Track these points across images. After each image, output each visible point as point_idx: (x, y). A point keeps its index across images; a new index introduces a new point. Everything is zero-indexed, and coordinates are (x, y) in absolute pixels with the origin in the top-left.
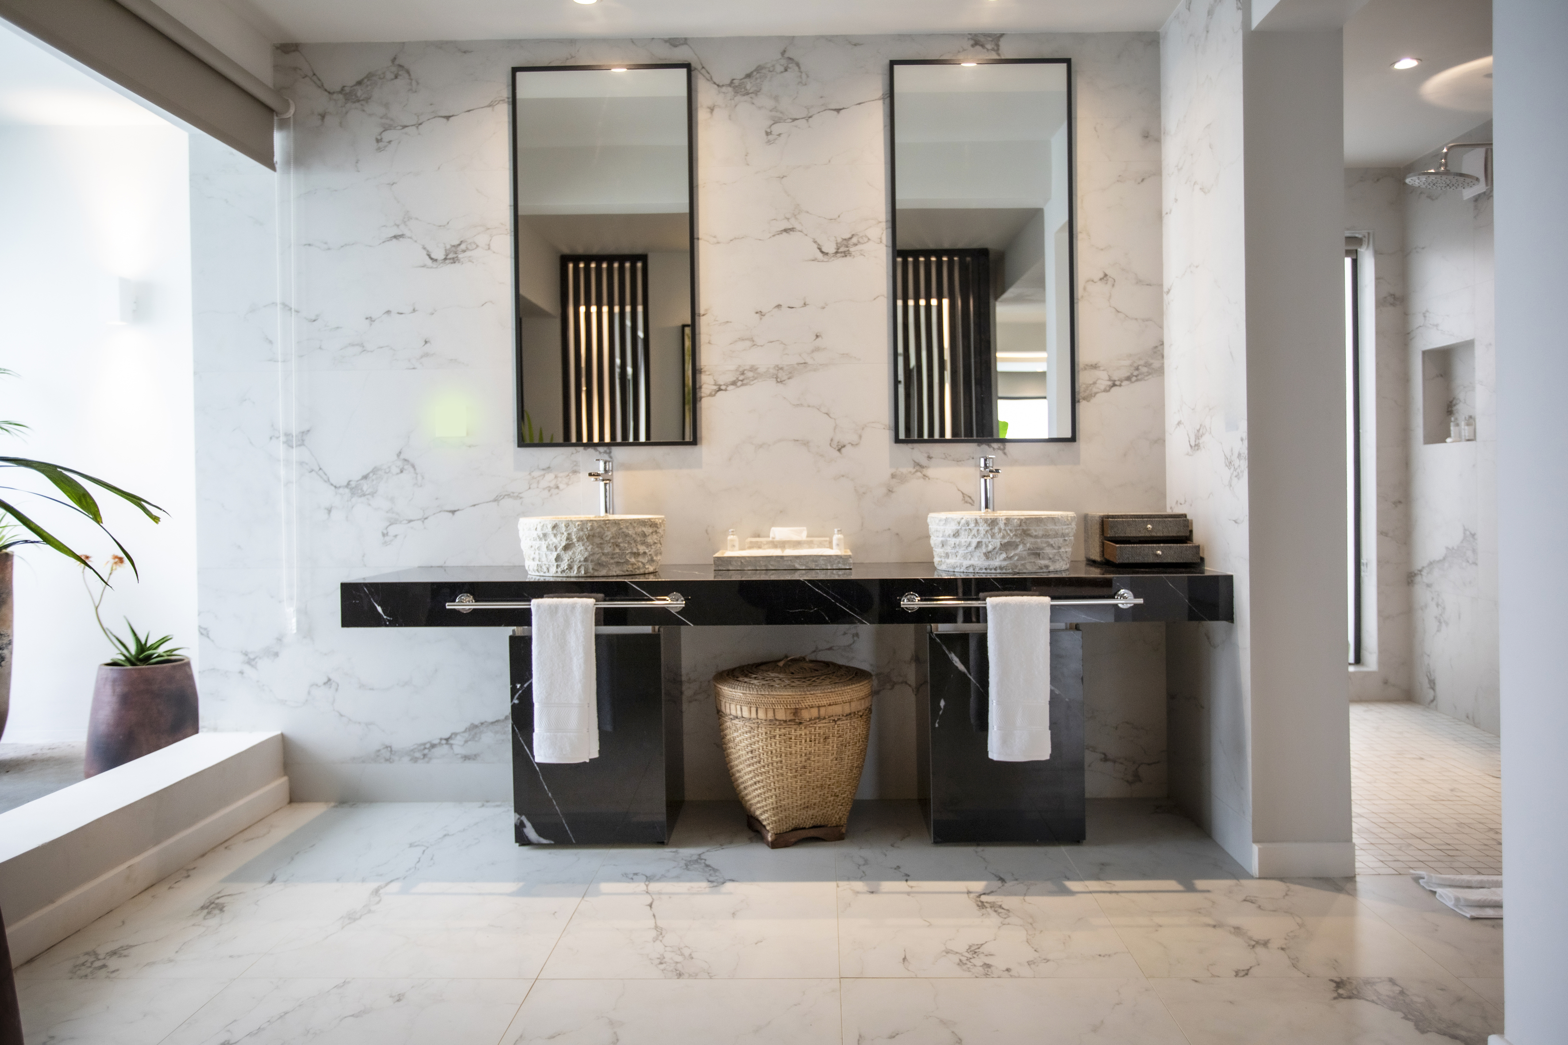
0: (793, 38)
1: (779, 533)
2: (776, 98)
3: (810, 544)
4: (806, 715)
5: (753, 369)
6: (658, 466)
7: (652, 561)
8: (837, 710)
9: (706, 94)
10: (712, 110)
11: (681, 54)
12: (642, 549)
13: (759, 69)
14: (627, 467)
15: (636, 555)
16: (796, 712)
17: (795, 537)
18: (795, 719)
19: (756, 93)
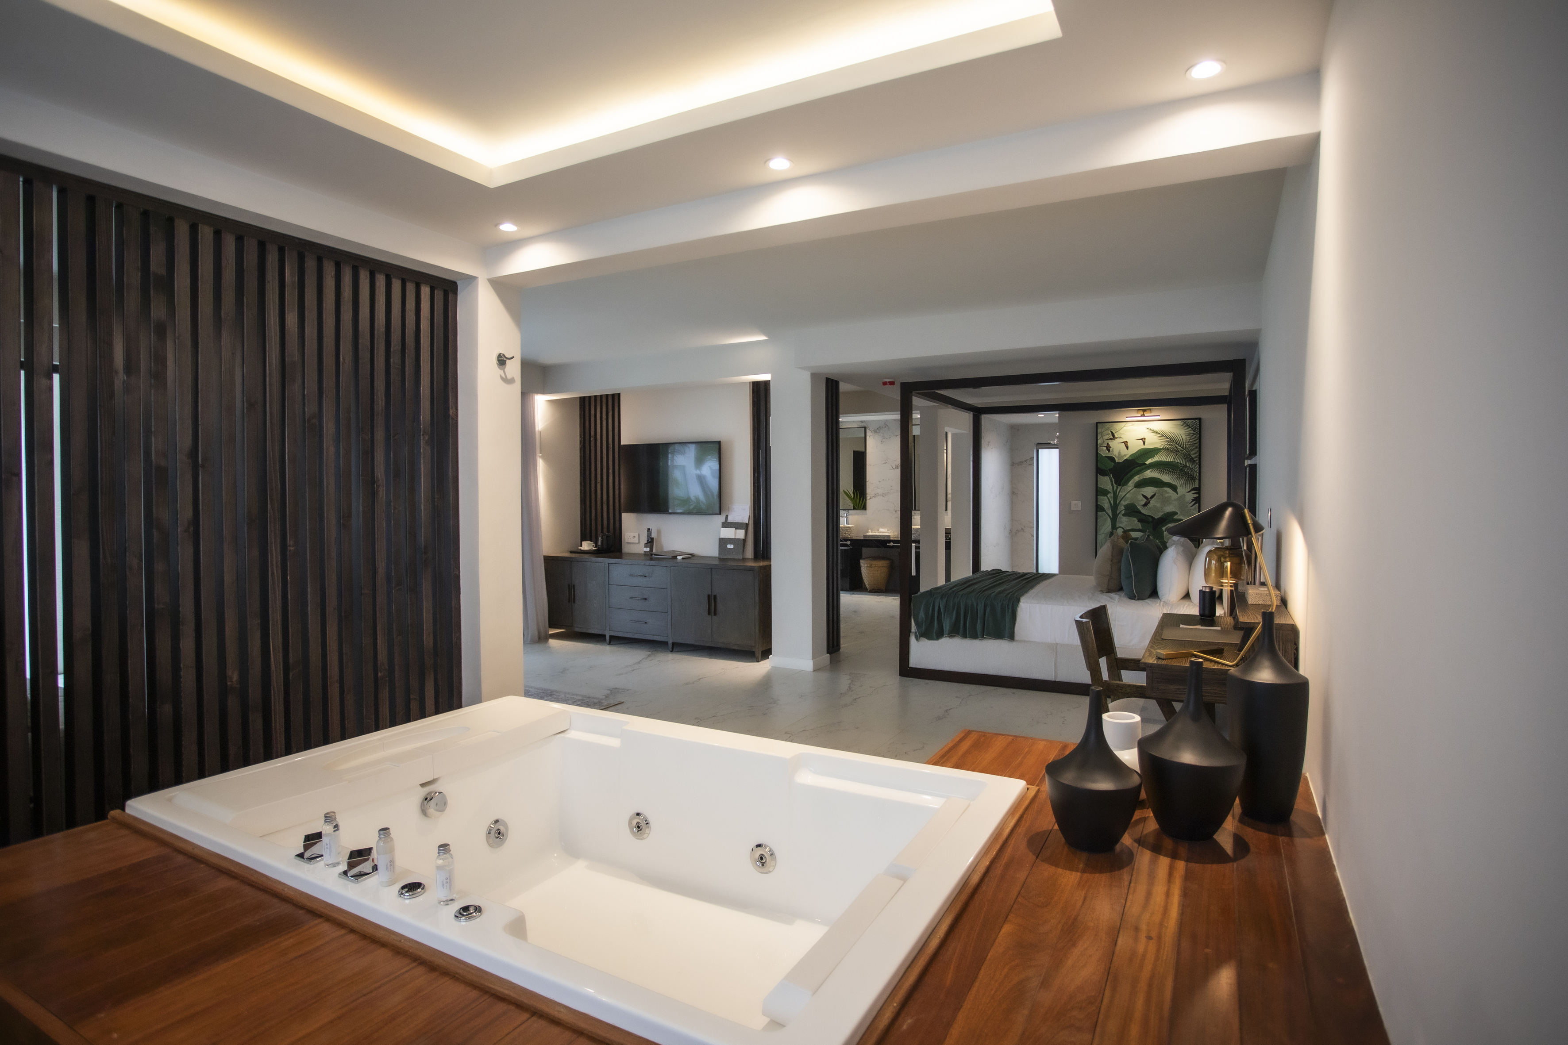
0: (887, 420)
1: (881, 530)
2: (883, 434)
3: (886, 532)
4: (873, 565)
5: (878, 493)
6: (858, 515)
7: (849, 535)
8: (880, 565)
9: (869, 433)
10: (870, 436)
11: (864, 424)
12: (847, 532)
13: (879, 427)
14: (851, 515)
15: (845, 534)
16: (871, 565)
17: (884, 531)
18: (871, 566)
19: (879, 432)
